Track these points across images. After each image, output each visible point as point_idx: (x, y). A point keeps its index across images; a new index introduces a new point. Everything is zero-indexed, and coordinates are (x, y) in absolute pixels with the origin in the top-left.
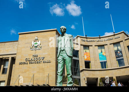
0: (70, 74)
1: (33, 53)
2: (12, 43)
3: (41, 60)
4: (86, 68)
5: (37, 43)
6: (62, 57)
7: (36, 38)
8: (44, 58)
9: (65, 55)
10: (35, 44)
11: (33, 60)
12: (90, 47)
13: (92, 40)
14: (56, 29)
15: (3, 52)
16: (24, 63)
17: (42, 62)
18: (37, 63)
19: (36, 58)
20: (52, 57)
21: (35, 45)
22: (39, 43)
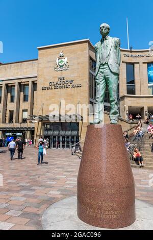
0: (114, 101)
1: (59, 74)
2: (31, 62)
3: (69, 84)
4: (128, 94)
5: (62, 61)
6: (103, 75)
7: (61, 54)
8: (72, 81)
9: (107, 71)
10: (60, 62)
11: (59, 83)
12: (135, 65)
13: (140, 54)
14: (88, 39)
15: (21, 75)
16: (48, 88)
17: (71, 87)
18: (65, 88)
19: (62, 81)
20: (83, 80)
21: (60, 64)
22: (65, 60)
